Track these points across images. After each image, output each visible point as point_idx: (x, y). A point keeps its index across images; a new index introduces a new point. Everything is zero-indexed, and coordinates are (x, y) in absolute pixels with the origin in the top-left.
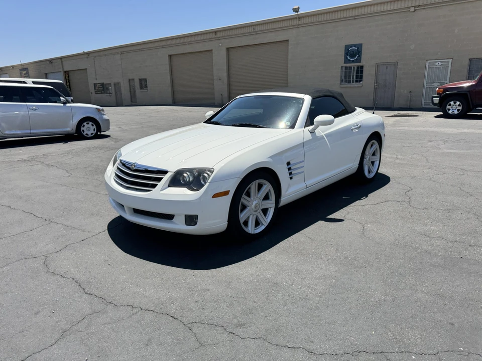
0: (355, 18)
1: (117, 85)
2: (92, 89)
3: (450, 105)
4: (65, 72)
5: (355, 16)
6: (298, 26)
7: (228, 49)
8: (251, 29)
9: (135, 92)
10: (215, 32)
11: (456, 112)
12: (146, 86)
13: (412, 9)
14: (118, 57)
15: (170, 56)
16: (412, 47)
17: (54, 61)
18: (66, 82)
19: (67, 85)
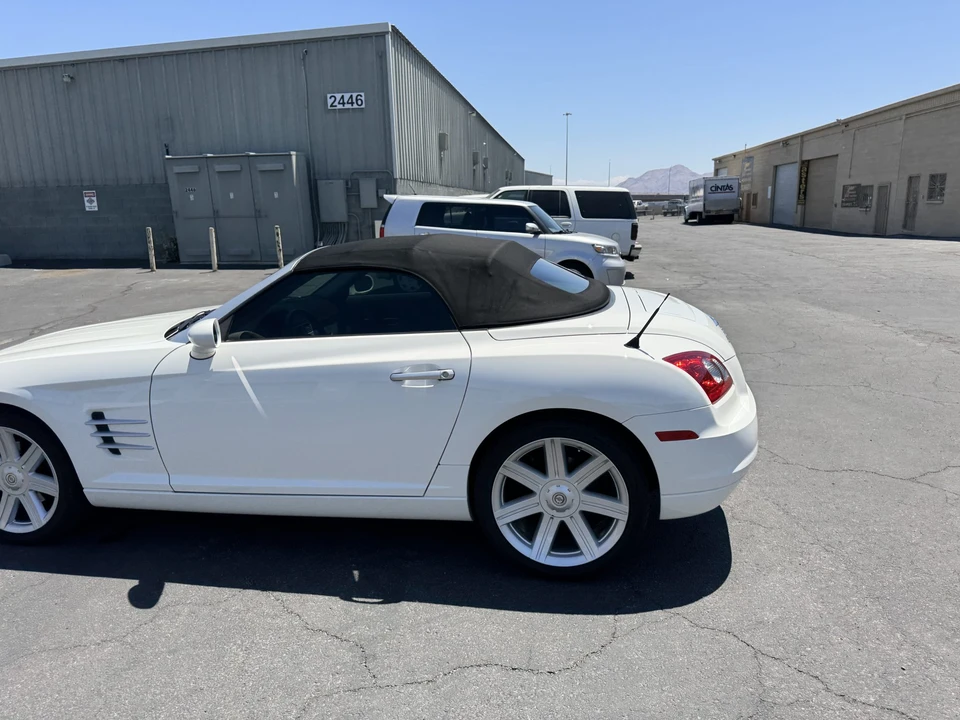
1: (884, 189)
2: (838, 199)
4: (803, 162)
9: (916, 204)
12: (942, 193)
17: (791, 142)
18: (800, 183)
19: (800, 189)
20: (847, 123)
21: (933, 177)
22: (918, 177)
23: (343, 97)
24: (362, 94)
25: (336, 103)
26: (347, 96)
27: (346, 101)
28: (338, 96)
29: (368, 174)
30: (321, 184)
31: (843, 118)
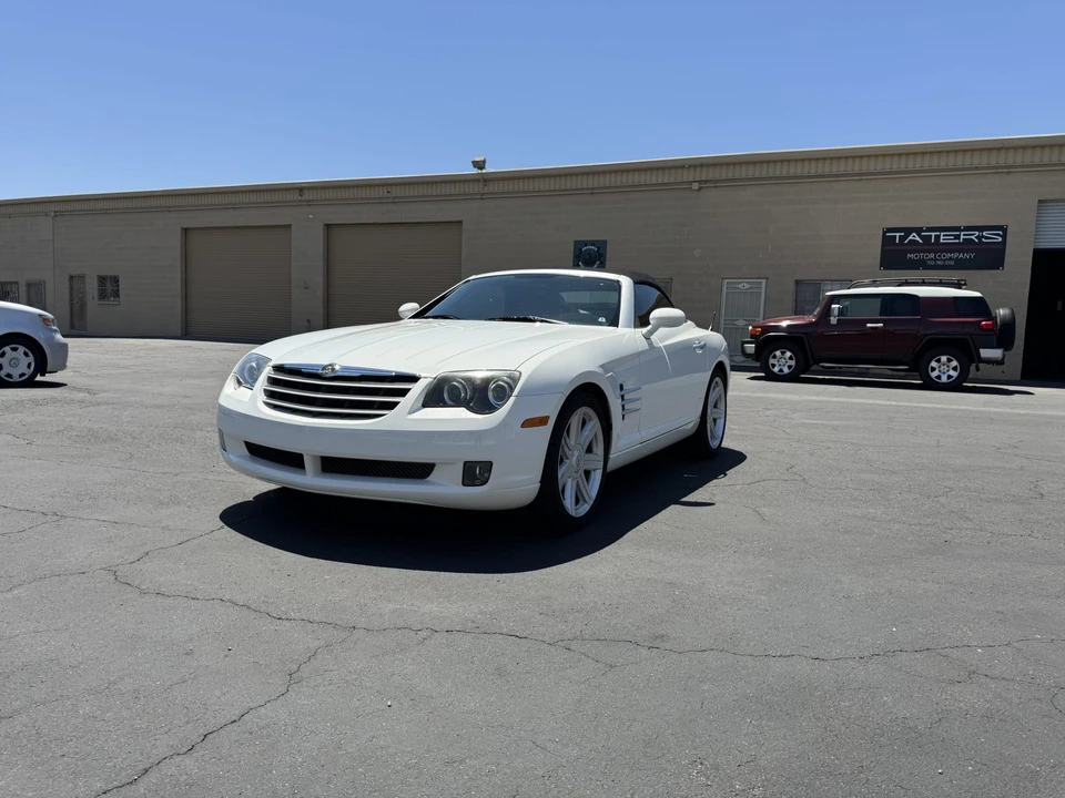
0: (592, 191)
1: (35, 287)
3: (775, 357)
5: (593, 189)
6: (482, 197)
7: (328, 227)
8: (382, 192)
9: (83, 305)
10: (300, 189)
11: (786, 370)
12: (116, 294)
13: (696, 186)
14: (45, 222)
15: (186, 231)
16: (697, 253)
21: (102, 279)
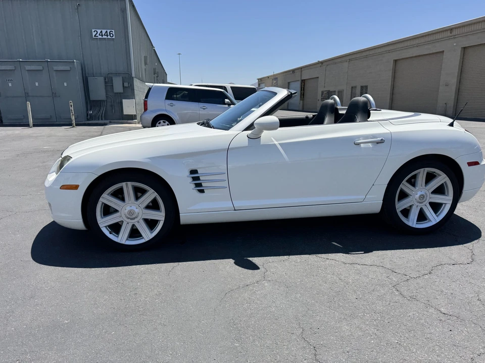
1: (340, 93)
2: (319, 97)
4: (302, 80)
7: (464, 49)
14: (346, 64)
15: (395, 61)
17: (296, 71)
18: (301, 90)
19: (301, 93)
20: (322, 63)
21: (362, 87)
22: (356, 87)
23: (101, 32)
24: (113, 31)
25: (98, 35)
26: (104, 32)
27: (103, 34)
28: (99, 31)
29: (117, 74)
30: (89, 79)
31: (321, 60)
